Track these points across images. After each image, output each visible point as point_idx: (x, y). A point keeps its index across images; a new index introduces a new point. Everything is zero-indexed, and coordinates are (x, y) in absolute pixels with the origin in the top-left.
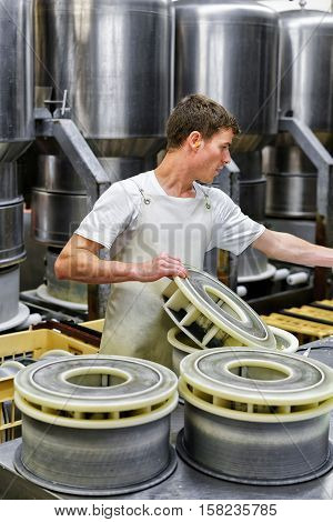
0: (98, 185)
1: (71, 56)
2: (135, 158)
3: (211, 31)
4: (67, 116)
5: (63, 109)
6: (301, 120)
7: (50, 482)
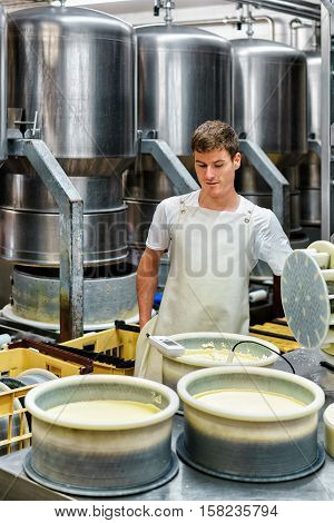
0: (71, 203)
1: (40, 79)
2: (102, 177)
3: (169, 58)
4: (37, 136)
5: (34, 130)
6: (254, 141)
7: (63, 486)
